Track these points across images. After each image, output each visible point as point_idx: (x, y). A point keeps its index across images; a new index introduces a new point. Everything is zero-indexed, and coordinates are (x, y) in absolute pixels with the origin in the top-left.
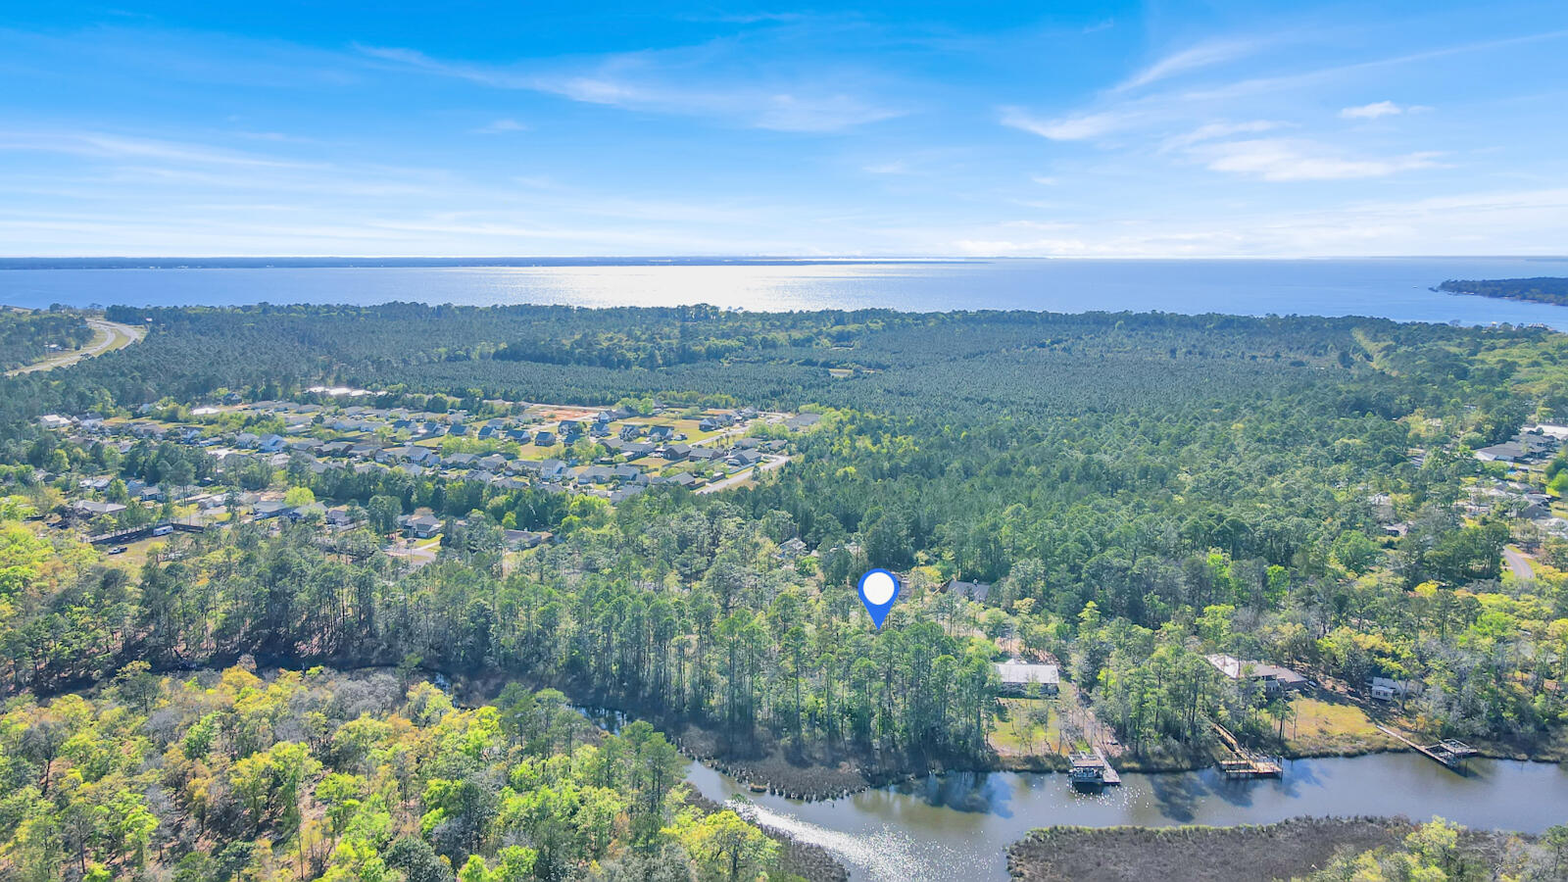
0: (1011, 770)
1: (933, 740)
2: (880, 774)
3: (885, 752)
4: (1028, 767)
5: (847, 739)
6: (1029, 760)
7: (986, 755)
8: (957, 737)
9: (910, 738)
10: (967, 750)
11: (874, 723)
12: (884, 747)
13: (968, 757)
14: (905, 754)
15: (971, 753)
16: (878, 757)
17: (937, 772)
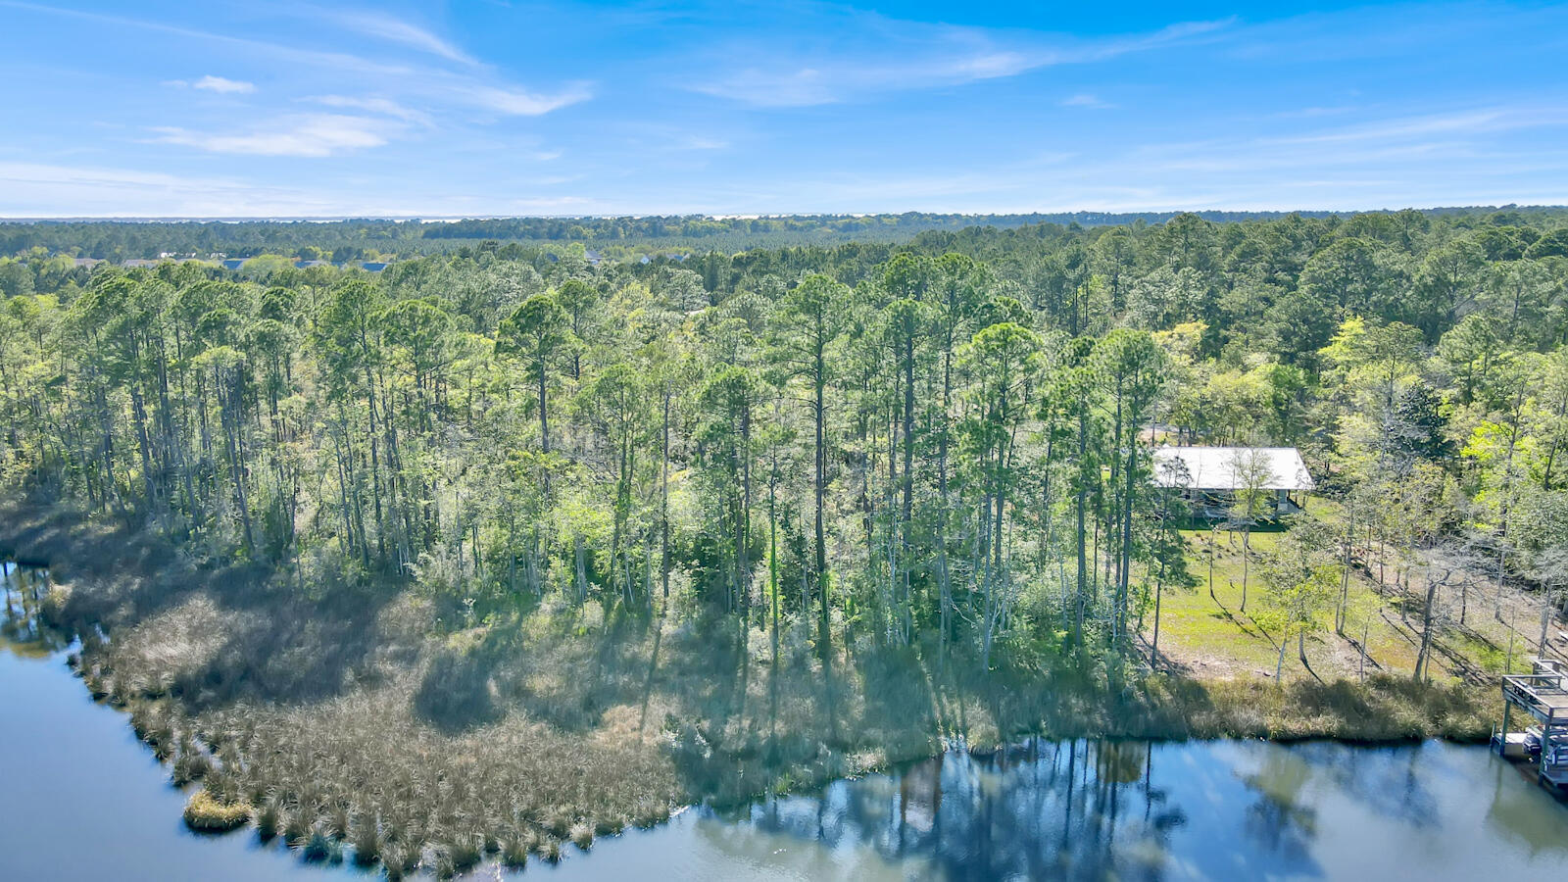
0: (1261, 734)
1: (957, 631)
2: (749, 754)
3: (788, 672)
4: (1326, 722)
5: (668, 629)
6: (1315, 697)
7: (1152, 682)
8: (1041, 621)
9: (879, 627)
10: (1085, 665)
11: (762, 581)
12: (785, 654)
13: (1087, 688)
14: (857, 680)
15: (1100, 676)
16: (756, 689)
17: (973, 741)
